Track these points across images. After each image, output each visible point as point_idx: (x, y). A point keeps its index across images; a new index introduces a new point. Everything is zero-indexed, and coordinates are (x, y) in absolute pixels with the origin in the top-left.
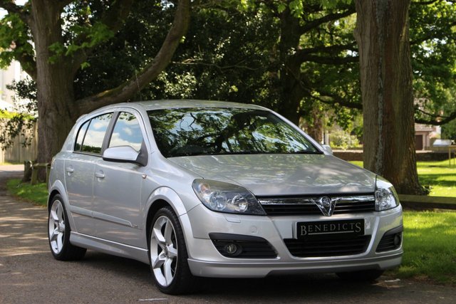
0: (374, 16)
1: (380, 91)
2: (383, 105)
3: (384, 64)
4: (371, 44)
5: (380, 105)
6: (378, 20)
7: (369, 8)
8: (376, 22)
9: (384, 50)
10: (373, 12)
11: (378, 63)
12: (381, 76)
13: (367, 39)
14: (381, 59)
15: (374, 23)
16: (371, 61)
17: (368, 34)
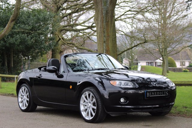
0: (102, 13)
1: (104, 42)
2: (106, 48)
3: (106, 32)
4: (101, 23)
5: (105, 48)
6: (104, 14)
7: (100, 10)
8: (103, 15)
9: (106, 26)
10: (102, 11)
11: (104, 31)
12: (105, 36)
13: (99, 22)
14: (105, 30)
15: (102, 15)
16: (101, 30)
17: (100, 19)
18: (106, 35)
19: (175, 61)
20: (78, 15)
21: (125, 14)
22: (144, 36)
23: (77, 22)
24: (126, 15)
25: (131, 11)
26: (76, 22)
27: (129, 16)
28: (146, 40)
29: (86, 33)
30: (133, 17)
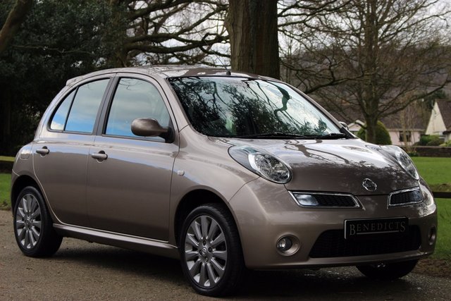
0: (247, 8)
3: (255, 55)
8: (248, 13)
9: (255, 40)
10: (246, 3)
11: (250, 53)
12: (252, 66)
14: (252, 49)
15: (246, 14)
16: (243, 51)
17: (240, 24)
18: (255, 63)
19: (388, 130)
20: (162, 13)
21: (286, 13)
22: (330, 69)
23: (162, 31)
24: (287, 15)
25: (298, 7)
26: (157, 29)
27: (294, 19)
28: (334, 78)
29: (187, 56)
30: (304, 22)
